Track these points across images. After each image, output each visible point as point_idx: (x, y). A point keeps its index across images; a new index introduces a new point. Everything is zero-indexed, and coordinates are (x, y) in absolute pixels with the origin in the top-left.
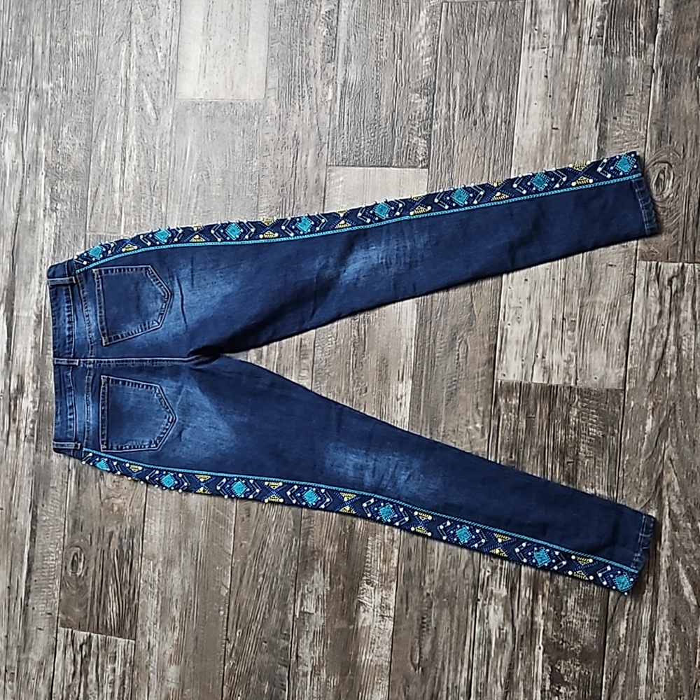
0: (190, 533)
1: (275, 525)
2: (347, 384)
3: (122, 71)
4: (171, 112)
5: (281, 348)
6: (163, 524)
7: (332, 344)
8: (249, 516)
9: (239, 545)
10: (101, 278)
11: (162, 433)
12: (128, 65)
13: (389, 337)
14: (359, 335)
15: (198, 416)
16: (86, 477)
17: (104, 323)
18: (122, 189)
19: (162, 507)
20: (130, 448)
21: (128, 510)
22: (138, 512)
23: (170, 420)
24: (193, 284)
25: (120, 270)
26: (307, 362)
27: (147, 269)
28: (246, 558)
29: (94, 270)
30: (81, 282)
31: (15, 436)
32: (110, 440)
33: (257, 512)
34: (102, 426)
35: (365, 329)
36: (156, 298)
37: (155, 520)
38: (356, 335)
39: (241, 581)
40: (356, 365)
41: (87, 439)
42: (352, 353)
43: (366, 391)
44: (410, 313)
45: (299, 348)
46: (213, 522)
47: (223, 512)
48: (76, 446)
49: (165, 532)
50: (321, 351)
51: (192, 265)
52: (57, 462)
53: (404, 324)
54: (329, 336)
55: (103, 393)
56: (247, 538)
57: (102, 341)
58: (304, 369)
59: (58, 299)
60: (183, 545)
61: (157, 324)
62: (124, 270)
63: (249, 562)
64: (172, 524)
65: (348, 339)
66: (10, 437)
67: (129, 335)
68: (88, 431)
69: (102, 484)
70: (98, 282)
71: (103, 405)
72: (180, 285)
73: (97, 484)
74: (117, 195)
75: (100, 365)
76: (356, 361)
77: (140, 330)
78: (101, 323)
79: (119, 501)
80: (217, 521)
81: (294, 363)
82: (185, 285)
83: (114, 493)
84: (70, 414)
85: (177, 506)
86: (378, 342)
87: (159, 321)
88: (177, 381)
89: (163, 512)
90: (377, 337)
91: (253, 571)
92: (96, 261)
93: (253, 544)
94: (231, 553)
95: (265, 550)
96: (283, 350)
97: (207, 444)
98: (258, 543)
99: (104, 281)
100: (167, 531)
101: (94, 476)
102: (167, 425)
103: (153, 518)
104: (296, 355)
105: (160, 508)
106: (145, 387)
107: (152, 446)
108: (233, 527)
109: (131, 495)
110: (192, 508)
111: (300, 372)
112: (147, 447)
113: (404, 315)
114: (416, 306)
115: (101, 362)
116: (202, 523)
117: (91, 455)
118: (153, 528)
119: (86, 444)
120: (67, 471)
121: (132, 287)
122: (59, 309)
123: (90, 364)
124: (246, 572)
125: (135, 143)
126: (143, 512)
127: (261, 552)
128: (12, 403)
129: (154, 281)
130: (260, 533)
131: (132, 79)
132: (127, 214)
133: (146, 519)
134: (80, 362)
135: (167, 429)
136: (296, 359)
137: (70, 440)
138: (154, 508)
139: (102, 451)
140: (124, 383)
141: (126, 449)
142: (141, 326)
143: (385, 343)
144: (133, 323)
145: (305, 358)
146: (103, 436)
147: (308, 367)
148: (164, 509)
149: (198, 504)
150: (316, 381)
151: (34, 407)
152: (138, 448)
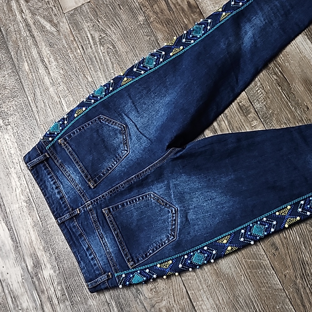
0: (238, 293)
1: (302, 243)
2: (291, 112)
3: (19, 17)
4: (65, 21)
5: (227, 117)
6: (211, 299)
7: (262, 93)
8: (277, 249)
9: (284, 276)
10: (68, 143)
11: (172, 225)
12: (22, 11)
13: (300, 65)
14: (277, 76)
15: (192, 198)
16: (125, 300)
17: (86, 171)
18: (53, 84)
19: (202, 286)
20: (153, 251)
21: (175, 306)
22: (184, 302)
23: (174, 212)
24: (138, 111)
25: (80, 129)
26: (252, 115)
27: (99, 118)
28: (296, 284)
29: (59, 141)
30: (53, 155)
31: (49, 305)
32: (133, 255)
33: (282, 242)
34: (122, 247)
35: (280, 70)
36: (116, 134)
37: (203, 300)
38: (276, 78)
39: (304, 306)
40: (288, 96)
41: (114, 266)
42: (281, 90)
43: (308, 108)
44: (304, 43)
45: (239, 110)
46: (251, 272)
47: (254, 259)
48: (108, 276)
49: (217, 305)
50: (257, 103)
51: (131, 99)
52: (95, 304)
53: (306, 52)
54: (257, 89)
55: (111, 221)
56: (286, 267)
57: (89, 186)
58: (253, 121)
59: (40, 176)
60: (237, 306)
61: (126, 152)
62: (83, 128)
63: (300, 285)
64: (218, 294)
65: (272, 83)
66: (45, 308)
67: (109, 170)
68: (112, 259)
69: (142, 298)
70: (66, 147)
71: (115, 230)
72: (129, 117)
73: (138, 300)
74: (51, 89)
75: (97, 203)
76: (287, 94)
77: (115, 163)
78: (83, 172)
79: (164, 303)
80: (253, 269)
81: (243, 121)
82: (133, 115)
83: (156, 299)
84: (90, 255)
85: (214, 277)
86: (295, 73)
87: (126, 149)
88: (163, 182)
89: (205, 289)
90: (292, 71)
91: (308, 291)
92: (58, 134)
93: (295, 270)
94: (282, 288)
95: (307, 268)
96: (229, 118)
97: (212, 213)
98: (298, 266)
99: (71, 143)
100: (217, 302)
101: (131, 295)
102: (173, 217)
103: (200, 299)
104: (241, 115)
105: (201, 287)
106: (141, 198)
107: (170, 239)
108: (270, 265)
109: (172, 292)
110: (228, 271)
111: (251, 125)
112: (167, 242)
113: (301, 47)
114: (306, 37)
115: (97, 200)
116: (243, 278)
117: (124, 276)
118: (204, 307)
119: (115, 269)
120: (107, 307)
121: (95, 135)
122: (45, 182)
123: (89, 206)
124: (303, 296)
125: (49, 52)
126: (188, 299)
127: (305, 271)
128: (35, 279)
129: (109, 123)
130: (295, 256)
131: (28, 18)
132: (65, 97)
133: (194, 304)
134: (79, 210)
135: (175, 220)
136: (242, 118)
137: (100, 274)
138: (196, 291)
139: (131, 268)
140: (123, 205)
141: (150, 254)
142: (114, 159)
143: (300, 71)
144: (107, 161)
145: (249, 113)
146: (126, 255)
147: (254, 118)
148: (205, 286)
149: (231, 265)
150: (267, 124)
151: (55, 272)
152: (160, 247)
